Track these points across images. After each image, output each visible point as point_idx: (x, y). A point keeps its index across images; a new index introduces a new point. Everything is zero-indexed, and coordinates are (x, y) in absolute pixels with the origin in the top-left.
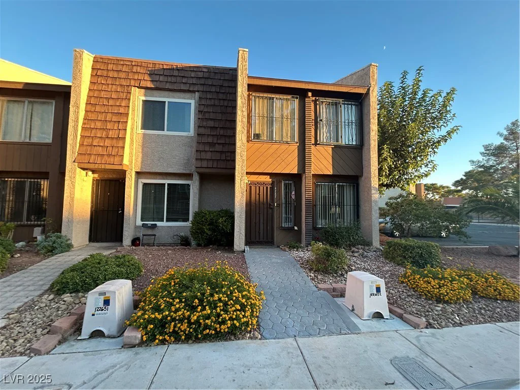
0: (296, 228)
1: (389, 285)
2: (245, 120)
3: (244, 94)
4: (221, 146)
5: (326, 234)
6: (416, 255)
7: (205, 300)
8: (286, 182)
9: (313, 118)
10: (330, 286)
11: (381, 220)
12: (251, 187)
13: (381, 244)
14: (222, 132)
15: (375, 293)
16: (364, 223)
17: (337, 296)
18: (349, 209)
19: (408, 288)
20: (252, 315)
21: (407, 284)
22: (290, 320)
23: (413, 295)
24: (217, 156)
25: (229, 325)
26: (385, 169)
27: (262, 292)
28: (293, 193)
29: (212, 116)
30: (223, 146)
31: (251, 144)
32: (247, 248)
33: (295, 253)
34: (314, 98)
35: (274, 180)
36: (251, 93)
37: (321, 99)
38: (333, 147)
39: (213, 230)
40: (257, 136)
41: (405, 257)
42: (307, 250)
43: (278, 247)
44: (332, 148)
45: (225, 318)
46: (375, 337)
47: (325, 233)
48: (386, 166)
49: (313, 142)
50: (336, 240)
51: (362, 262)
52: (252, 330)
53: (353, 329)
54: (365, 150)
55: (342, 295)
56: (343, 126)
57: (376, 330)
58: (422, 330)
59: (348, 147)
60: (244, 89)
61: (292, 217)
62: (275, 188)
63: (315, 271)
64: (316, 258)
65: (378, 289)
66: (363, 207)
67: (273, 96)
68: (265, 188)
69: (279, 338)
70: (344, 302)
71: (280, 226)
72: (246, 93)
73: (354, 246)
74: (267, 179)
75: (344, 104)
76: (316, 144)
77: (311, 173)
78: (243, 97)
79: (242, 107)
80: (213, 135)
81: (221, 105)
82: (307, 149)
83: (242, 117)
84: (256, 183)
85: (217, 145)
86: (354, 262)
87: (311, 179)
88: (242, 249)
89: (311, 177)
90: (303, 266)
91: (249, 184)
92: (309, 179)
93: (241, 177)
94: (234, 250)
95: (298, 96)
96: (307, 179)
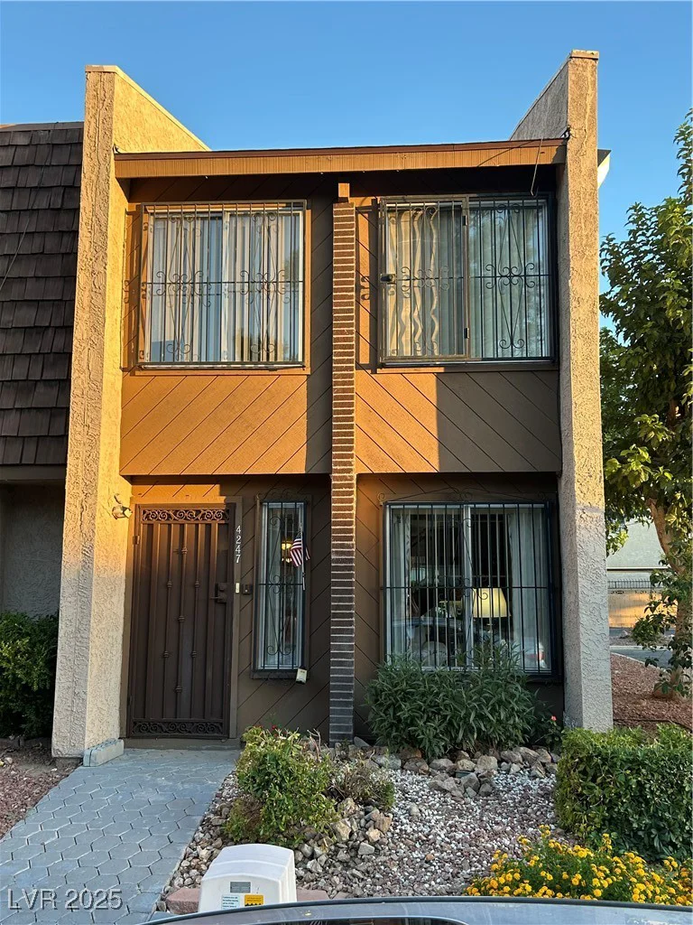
0: (302, 675)
3: (100, 215)
4: (55, 392)
8: (274, 505)
9: (366, 274)
12: (151, 527)
29: (33, 291)
31: (140, 380)
32: (92, 749)
34: (367, 202)
35: (237, 500)
37: (389, 202)
38: (442, 370)
44: (437, 374)
54: (564, 374)
59: (497, 369)
60: (99, 198)
62: (239, 529)
67: (214, 207)
68: (202, 528)
71: (252, 667)
72: (105, 213)
74: (212, 496)
76: (376, 365)
77: (349, 471)
78: (96, 227)
79: (94, 259)
80: (30, 354)
81: (63, 251)
82: (337, 383)
83: (93, 294)
84: (171, 513)
85: (41, 389)
86: (410, 812)
87: (350, 494)
88: (79, 751)
89: (349, 486)
90: (213, 820)
91: (147, 517)
92: (342, 494)
93: (83, 496)
94: (53, 755)
95: (304, 201)
96: (338, 493)
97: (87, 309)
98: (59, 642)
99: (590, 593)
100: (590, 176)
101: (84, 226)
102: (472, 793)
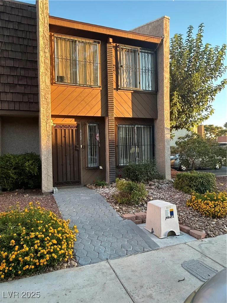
0: (101, 167)
1: (180, 209)
2: (48, 62)
3: (46, 34)
4: (23, 88)
5: (127, 171)
6: (199, 184)
7: (22, 240)
8: (90, 125)
9: (115, 64)
10: (133, 215)
11: (172, 157)
12: (56, 130)
13: (172, 177)
14: (23, 73)
15: (169, 216)
16: (158, 160)
17: (139, 223)
18: (146, 148)
19: (193, 210)
20: (68, 247)
21: (192, 207)
22: (101, 247)
23: (196, 215)
24: (19, 98)
25: (48, 258)
26: (175, 112)
27: (75, 227)
28: (98, 135)
29: (11, 55)
30: (25, 88)
31: (55, 87)
32: (56, 190)
33: (101, 190)
34: (114, 44)
35: (80, 123)
36: (52, 34)
37: (122, 46)
38: (133, 92)
39: (20, 174)
40: (61, 79)
41: (190, 186)
42: (112, 186)
43: (85, 186)
44: (132, 93)
45: (43, 253)
46: (170, 250)
47: (127, 170)
48: (175, 111)
49: (115, 87)
50: (136, 176)
51: (158, 193)
52: (69, 260)
53: (154, 247)
54: (160, 95)
55: (143, 221)
56: (141, 73)
57: (170, 245)
58: (203, 239)
59: (145, 93)
60: (45, 29)
61: (97, 157)
62: (81, 131)
63: (120, 204)
64: (120, 193)
65: (172, 213)
66: (158, 146)
67: (75, 39)
68: (70, 131)
69: (93, 263)
70: (145, 227)
71: (87, 166)
72: (48, 34)
73: (151, 180)
75: (142, 52)
76: (117, 89)
77: (113, 116)
78: (45, 38)
79: (45, 48)
80: (13, 75)
81: (20, 43)
83: (45, 59)
84: (62, 126)
85: (18, 87)
86: (152, 193)
87: (113, 122)
88: (51, 190)
89: (113, 120)
90: (109, 201)
91: (55, 127)
92: (112, 122)
93: (46, 120)
94: (43, 192)
95: (100, 41)
96: (110, 122)
97: (44, 63)
98: (42, 161)
100: (168, 48)
101: (41, 37)
102: (157, 189)
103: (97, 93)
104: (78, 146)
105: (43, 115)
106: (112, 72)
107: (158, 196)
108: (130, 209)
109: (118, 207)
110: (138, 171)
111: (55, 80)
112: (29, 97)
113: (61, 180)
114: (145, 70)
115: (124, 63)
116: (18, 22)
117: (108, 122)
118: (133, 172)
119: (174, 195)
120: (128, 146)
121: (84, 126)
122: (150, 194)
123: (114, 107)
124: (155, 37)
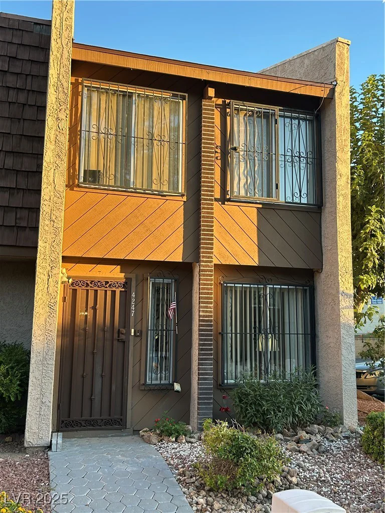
0: (177, 387)
2: (65, 139)
3: (63, 81)
4: (7, 195)
5: (241, 401)
8: (158, 280)
9: (219, 144)
12: (75, 291)
14: (9, 162)
16: (326, 375)
18: (295, 342)
26: (372, 254)
28: (173, 305)
30: (11, 195)
31: (76, 194)
32: (58, 440)
33: (171, 448)
34: (220, 101)
35: (132, 276)
36: (80, 80)
37: (236, 104)
38: (260, 206)
40: (93, 176)
42: (200, 439)
43: (136, 432)
44: (258, 208)
47: (239, 398)
49: (218, 195)
50: (264, 414)
51: (316, 463)
54: (327, 215)
56: (281, 163)
59: (291, 209)
60: (62, 70)
62: (133, 295)
63: (210, 490)
64: (215, 459)
66: (325, 338)
67: (131, 89)
68: (109, 294)
71: (142, 382)
72: (68, 80)
73: (303, 427)
74: (115, 273)
75: (284, 117)
76: (224, 199)
77: (211, 262)
78: (60, 89)
79: (58, 110)
81: (10, 100)
82: (204, 208)
83: (57, 133)
84: (89, 282)
86: (299, 465)
87: (211, 275)
88: (45, 441)
89: (211, 271)
90: (185, 480)
91: (72, 284)
92: (208, 275)
93: (49, 268)
94: (26, 445)
95: (187, 95)
96: (204, 275)
97: (54, 143)
98: (31, 367)
99: (347, 338)
100: (346, 107)
101: (51, 86)
102: (316, 452)
103: (176, 208)
104: (124, 331)
105: (42, 256)
106: (212, 161)
107: (313, 474)
108: (233, 507)
109: (202, 501)
110: (267, 401)
111: (79, 180)
112: (18, 216)
113: (75, 416)
114: (292, 156)
115: (242, 141)
116: (10, 57)
117: (198, 275)
118: (255, 404)
119: (356, 474)
120: (248, 335)
121: (143, 284)
122: (293, 466)
123: (215, 241)
124: (314, 83)
